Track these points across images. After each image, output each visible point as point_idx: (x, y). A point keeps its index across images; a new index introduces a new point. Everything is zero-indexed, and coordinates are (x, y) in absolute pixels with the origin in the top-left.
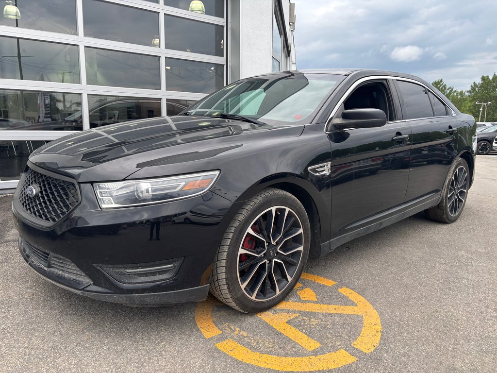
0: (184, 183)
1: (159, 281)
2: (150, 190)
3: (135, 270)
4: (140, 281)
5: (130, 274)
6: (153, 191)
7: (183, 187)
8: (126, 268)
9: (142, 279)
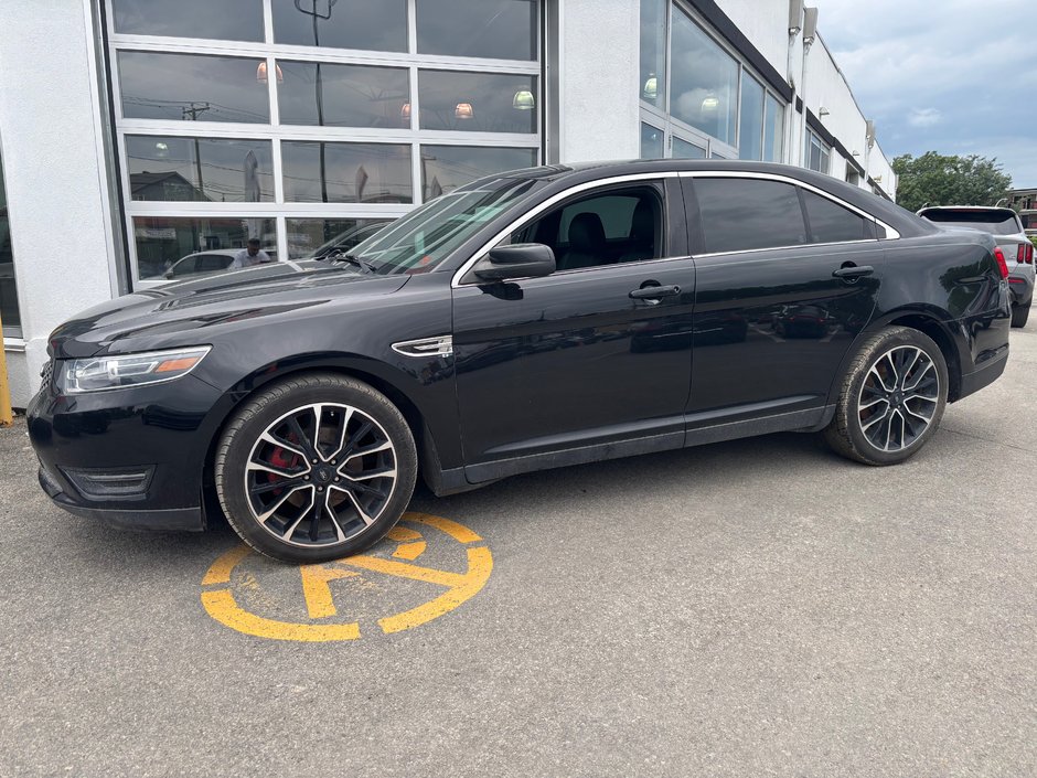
0: (156, 363)
1: (127, 494)
2: (116, 371)
3: (98, 477)
4: (105, 492)
5: (94, 482)
6: (120, 372)
7: (155, 369)
8: (90, 473)
9: (108, 490)
